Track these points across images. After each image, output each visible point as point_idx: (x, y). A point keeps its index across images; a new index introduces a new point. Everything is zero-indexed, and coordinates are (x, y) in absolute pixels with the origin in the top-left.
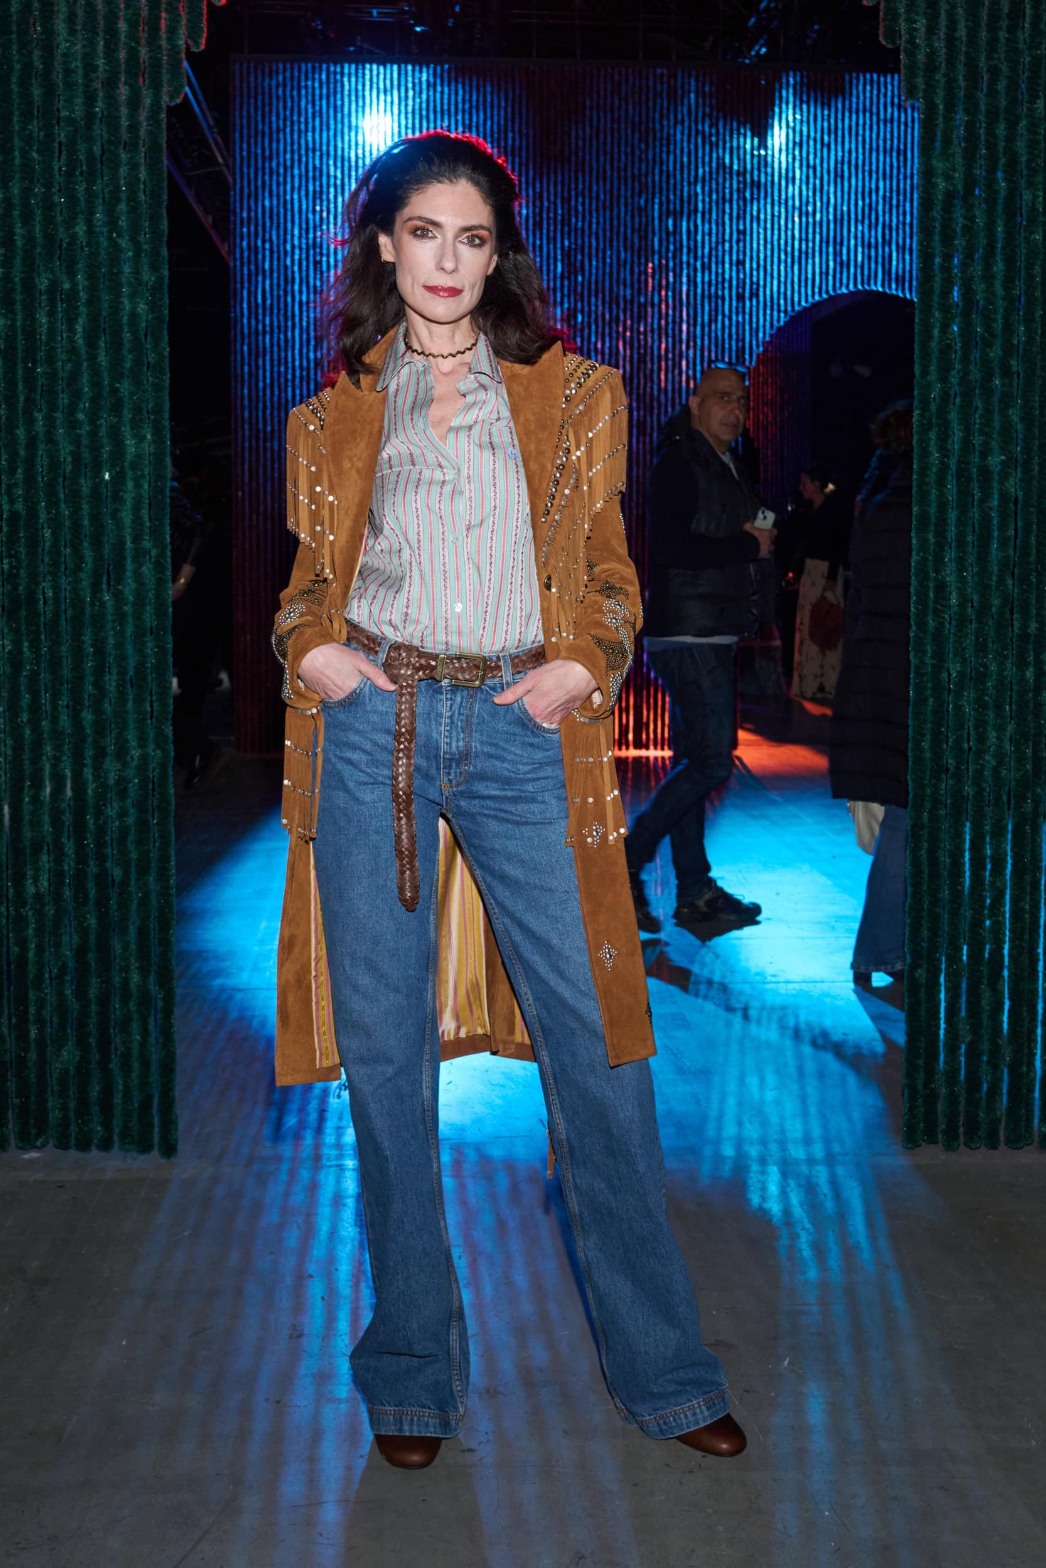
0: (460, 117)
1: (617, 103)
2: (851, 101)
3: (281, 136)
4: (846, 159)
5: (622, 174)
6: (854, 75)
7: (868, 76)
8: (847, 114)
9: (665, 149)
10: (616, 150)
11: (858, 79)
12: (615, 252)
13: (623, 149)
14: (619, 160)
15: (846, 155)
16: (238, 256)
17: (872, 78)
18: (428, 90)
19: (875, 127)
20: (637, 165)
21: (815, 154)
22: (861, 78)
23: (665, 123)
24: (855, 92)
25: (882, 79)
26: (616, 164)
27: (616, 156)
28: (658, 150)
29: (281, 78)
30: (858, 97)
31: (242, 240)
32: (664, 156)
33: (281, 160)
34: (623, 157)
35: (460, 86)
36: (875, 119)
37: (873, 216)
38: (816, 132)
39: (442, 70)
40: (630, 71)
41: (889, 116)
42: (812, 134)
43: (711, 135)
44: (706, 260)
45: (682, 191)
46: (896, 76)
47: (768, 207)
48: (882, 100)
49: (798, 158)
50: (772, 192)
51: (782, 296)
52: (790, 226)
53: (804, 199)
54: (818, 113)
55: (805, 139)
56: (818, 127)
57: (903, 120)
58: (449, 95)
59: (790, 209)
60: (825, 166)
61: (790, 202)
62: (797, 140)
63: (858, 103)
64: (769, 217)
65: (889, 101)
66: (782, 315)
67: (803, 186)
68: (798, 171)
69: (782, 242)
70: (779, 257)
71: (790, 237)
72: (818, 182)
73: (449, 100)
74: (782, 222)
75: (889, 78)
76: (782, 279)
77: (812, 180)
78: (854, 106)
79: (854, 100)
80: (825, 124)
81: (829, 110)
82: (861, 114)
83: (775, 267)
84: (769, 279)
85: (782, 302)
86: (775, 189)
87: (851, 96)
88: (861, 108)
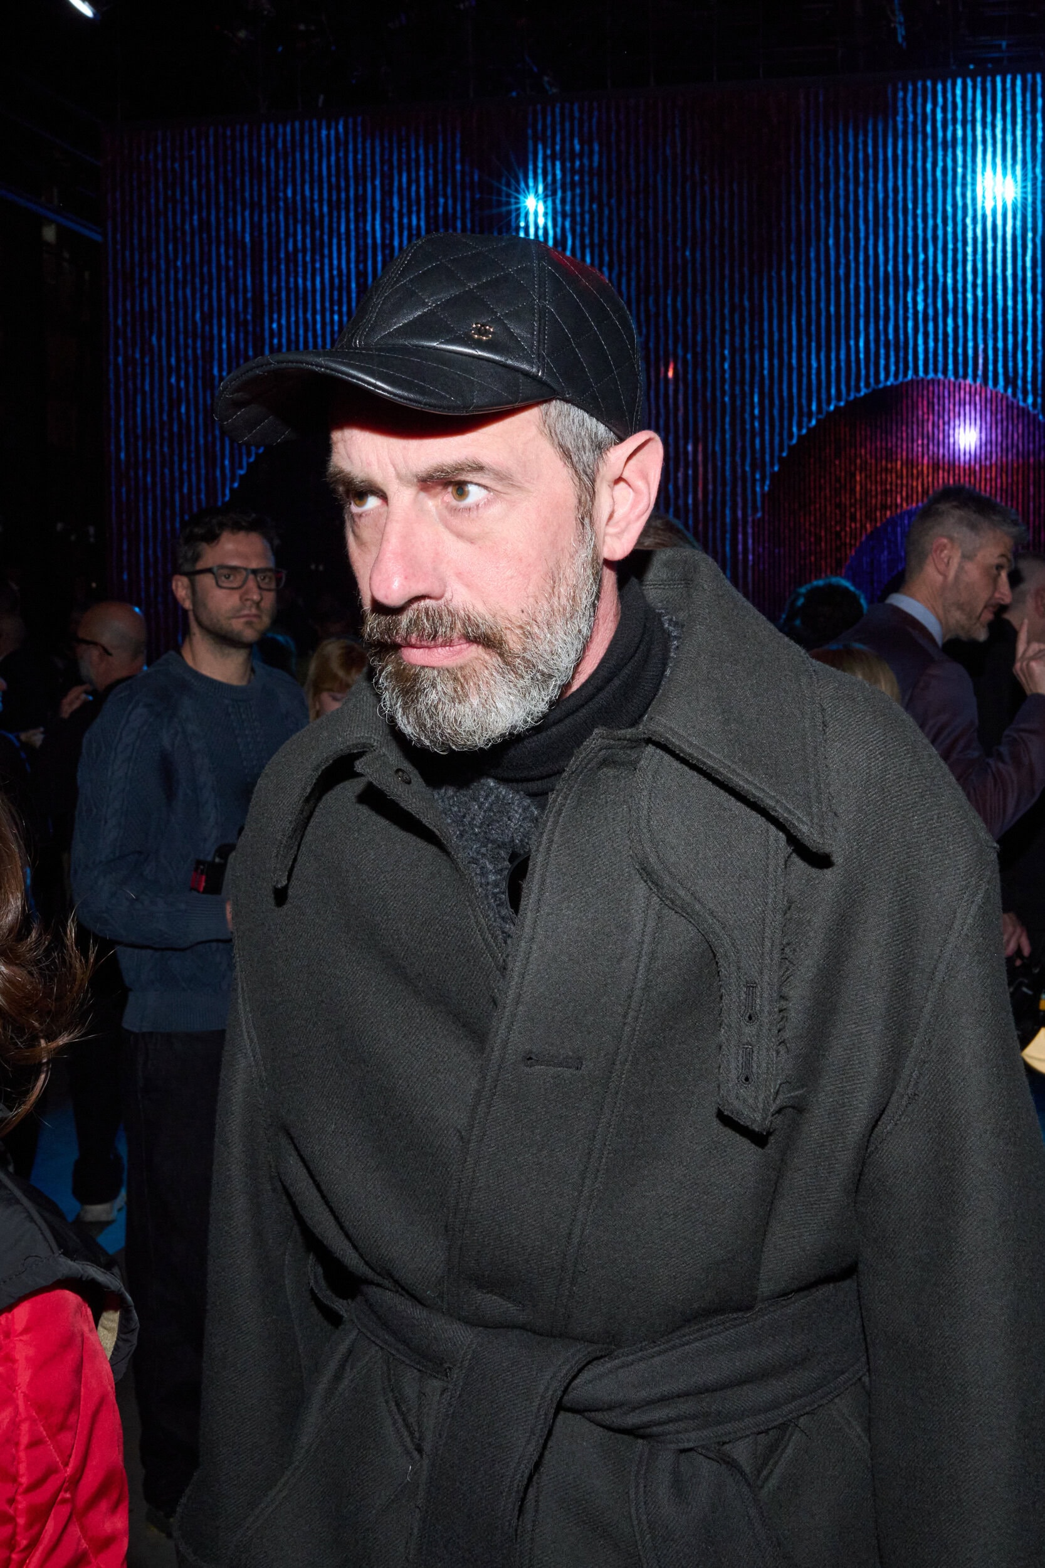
0: (378, 182)
1: (577, 147)
2: (895, 122)
3: (162, 220)
4: (890, 201)
5: (587, 241)
6: (900, 86)
7: (919, 85)
8: (890, 141)
9: (642, 204)
10: (578, 210)
11: (905, 89)
13: (587, 208)
15: (891, 194)
16: (111, 376)
17: (924, 87)
18: (338, 150)
19: (930, 153)
22: (910, 87)
23: (642, 169)
24: (901, 110)
25: (939, 87)
27: (578, 219)
28: (633, 208)
29: (159, 149)
30: (905, 116)
31: (116, 355)
32: (642, 214)
33: (162, 251)
34: (588, 219)
35: (377, 143)
36: (929, 143)
37: (930, 278)
38: (847, 167)
40: (595, 104)
42: (842, 170)
43: (703, 183)
44: (699, 349)
45: (666, 259)
46: (959, 82)
47: (784, 273)
48: (939, 116)
49: (823, 204)
50: (789, 253)
51: (804, 394)
52: (814, 298)
53: (832, 259)
54: (851, 140)
55: (832, 177)
56: (851, 159)
57: (970, 140)
58: (364, 155)
59: (813, 275)
60: (861, 212)
61: (813, 266)
62: (822, 180)
63: (905, 123)
64: (784, 287)
65: (949, 116)
66: (805, 419)
67: (831, 242)
68: (823, 222)
69: (804, 320)
70: (799, 340)
71: (813, 313)
72: (851, 235)
73: (364, 159)
74: (803, 293)
75: (949, 85)
76: (804, 370)
77: (842, 234)
78: (900, 127)
79: (899, 119)
80: (861, 156)
81: (866, 136)
82: (910, 137)
83: (794, 355)
84: (785, 372)
85: (804, 401)
86: (792, 248)
87: (895, 114)
88: (910, 130)
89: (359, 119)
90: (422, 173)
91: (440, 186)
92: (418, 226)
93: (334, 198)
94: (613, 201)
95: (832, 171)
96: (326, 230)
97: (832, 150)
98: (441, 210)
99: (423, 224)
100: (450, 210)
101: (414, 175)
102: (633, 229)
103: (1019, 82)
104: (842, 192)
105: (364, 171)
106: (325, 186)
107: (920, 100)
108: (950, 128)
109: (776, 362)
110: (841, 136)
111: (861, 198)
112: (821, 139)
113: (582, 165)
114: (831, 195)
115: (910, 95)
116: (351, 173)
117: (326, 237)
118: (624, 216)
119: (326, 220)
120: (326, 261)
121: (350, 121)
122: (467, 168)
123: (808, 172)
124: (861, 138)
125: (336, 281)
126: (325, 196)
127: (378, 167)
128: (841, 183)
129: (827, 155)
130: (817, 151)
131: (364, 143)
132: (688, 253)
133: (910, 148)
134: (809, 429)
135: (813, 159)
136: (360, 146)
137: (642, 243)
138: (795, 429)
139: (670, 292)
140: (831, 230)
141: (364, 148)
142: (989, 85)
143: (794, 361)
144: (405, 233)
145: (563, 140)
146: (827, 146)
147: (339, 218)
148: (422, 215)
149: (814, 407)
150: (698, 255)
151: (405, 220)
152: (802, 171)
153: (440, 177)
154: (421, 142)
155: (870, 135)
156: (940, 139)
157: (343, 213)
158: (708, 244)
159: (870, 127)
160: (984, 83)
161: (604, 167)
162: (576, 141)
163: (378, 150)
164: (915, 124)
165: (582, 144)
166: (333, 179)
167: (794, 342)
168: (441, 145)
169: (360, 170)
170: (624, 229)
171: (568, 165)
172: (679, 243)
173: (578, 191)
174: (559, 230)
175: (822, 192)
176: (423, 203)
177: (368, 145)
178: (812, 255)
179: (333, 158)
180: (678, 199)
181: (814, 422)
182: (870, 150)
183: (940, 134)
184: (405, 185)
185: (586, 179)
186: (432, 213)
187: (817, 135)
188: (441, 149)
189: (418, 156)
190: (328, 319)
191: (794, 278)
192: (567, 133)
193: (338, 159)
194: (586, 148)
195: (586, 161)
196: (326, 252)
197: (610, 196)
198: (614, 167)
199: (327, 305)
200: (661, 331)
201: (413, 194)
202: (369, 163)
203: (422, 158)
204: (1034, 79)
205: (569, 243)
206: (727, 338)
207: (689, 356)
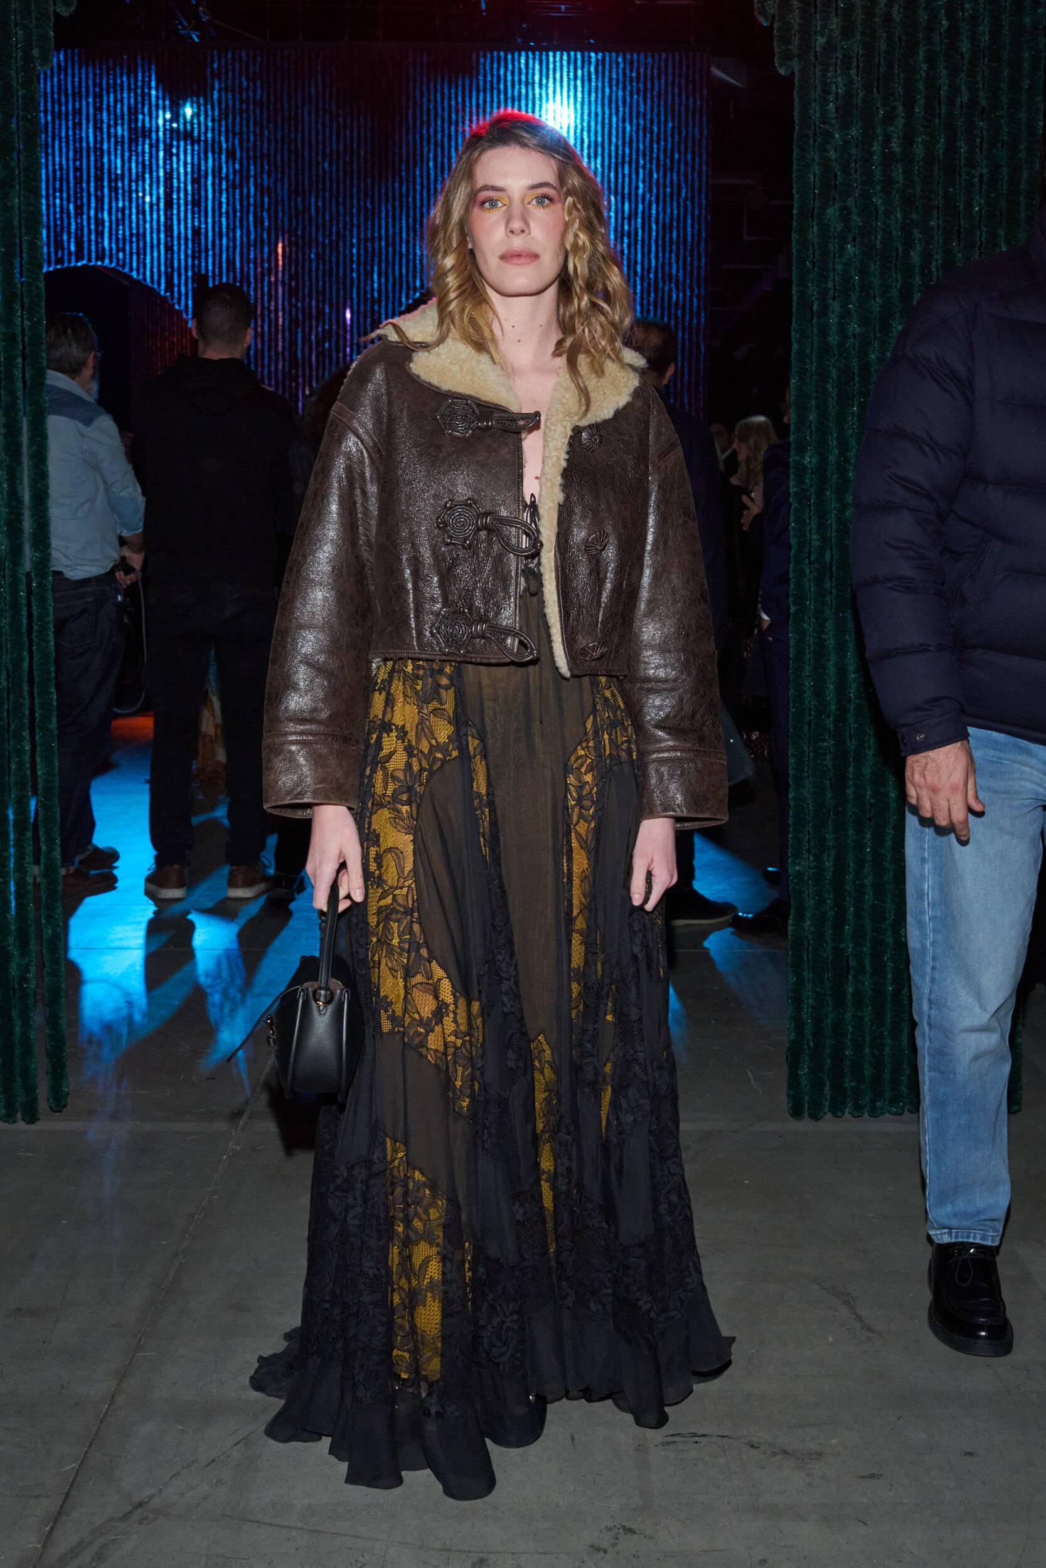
0: (90, 100)
1: (245, 83)
2: (478, 80)
5: (251, 154)
6: (481, 54)
7: (495, 54)
8: (474, 93)
9: (293, 129)
10: (245, 130)
11: (485, 57)
12: (245, 231)
13: (251, 129)
14: (248, 141)
17: (499, 56)
18: (59, 74)
20: (266, 145)
21: (443, 131)
22: (489, 55)
23: (293, 102)
24: (482, 71)
25: (509, 57)
26: (245, 145)
27: (245, 137)
28: (286, 131)
30: (485, 76)
32: (293, 136)
34: (252, 138)
35: (90, 70)
36: (502, 97)
38: (443, 110)
39: (73, 55)
40: (258, 52)
41: (516, 94)
42: (440, 112)
43: (338, 115)
44: (334, 238)
45: (310, 171)
46: (523, 54)
47: (397, 185)
48: (509, 78)
49: (425, 136)
50: (401, 171)
51: (411, 274)
52: (418, 204)
53: (432, 177)
54: (446, 91)
55: (432, 117)
56: (446, 105)
57: (530, 97)
58: (80, 78)
59: (418, 187)
60: (453, 144)
61: (418, 181)
62: (425, 118)
63: (485, 81)
64: (397, 195)
65: (516, 78)
66: (411, 292)
67: (431, 164)
68: (425, 149)
69: (411, 220)
70: (408, 235)
71: (418, 215)
72: (446, 160)
73: (80, 82)
74: (410, 200)
75: (516, 56)
76: (411, 257)
77: (439, 158)
78: (481, 83)
79: (481, 78)
80: (453, 103)
81: (457, 88)
82: (488, 91)
83: (404, 245)
84: (397, 257)
85: (411, 279)
86: (403, 167)
87: (478, 74)
88: (488, 86)
89: (76, 51)
90: (125, 95)
91: (140, 106)
92: (123, 136)
93: (56, 110)
94: (271, 125)
95: (432, 112)
96: (50, 134)
97: (432, 97)
98: (140, 124)
99: (126, 133)
100: (147, 125)
101: (119, 97)
102: (286, 146)
103: (565, 57)
104: (439, 129)
105: (80, 92)
106: (49, 100)
107: (495, 65)
108: (517, 87)
109: (390, 249)
110: (439, 87)
111: (453, 133)
112: (424, 89)
113: (248, 97)
114: (432, 130)
115: (488, 61)
116: (70, 92)
117: (50, 140)
118: (279, 137)
119: (50, 126)
120: (50, 158)
121: (69, 52)
122: (160, 95)
123: (414, 114)
124: (453, 91)
125: (58, 174)
126: (49, 108)
127: (91, 88)
128: (439, 122)
129: (429, 100)
130: (422, 97)
131: (80, 69)
132: (326, 165)
133: (488, 99)
134: (414, 300)
135: (419, 103)
136: (77, 72)
137: (293, 157)
138: (403, 299)
139: (313, 194)
140: (431, 155)
141: (80, 73)
142: (544, 58)
143: (404, 250)
144: (113, 140)
145: (234, 76)
146: (429, 93)
147: (60, 125)
148: (126, 127)
149: (418, 284)
150: (334, 168)
151: (112, 131)
152: (411, 112)
153: (139, 99)
154: (125, 71)
155: (460, 88)
156: (509, 95)
157: (63, 122)
158: (341, 161)
159: (460, 83)
160: (541, 56)
161: (265, 100)
162: (243, 79)
163: (91, 76)
164: (492, 81)
165: (248, 80)
166: (56, 96)
167: (404, 236)
168: (140, 74)
169: (77, 90)
170: (279, 146)
171: (237, 96)
172: (320, 159)
173: (245, 115)
174: (230, 144)
175: (425, 128)
176: (126, 117)
177: (83, 71)
178: (418, 173)
179: (55, 79)
180: (320, 127)
181: (418, 295)
182: (460, 99)
183: (510, 91)
184: (112, 104)
185: (251, 107)
186: (133, 126)
187: (421, 85)
188: (140, 78)
189: (122, 82)
190: (51, 202)
191: (404, 189)
192: (237, 73)
193: (59, 80)
194: (251, 84)
195: (251, 94)
196: (50, 151)
197: (269, 121)
198: (272, 99)
199: (51, 191)
200: (307, 223)
201: (119, 111)
202: (84, 85)
203: (126, 84)
204: (576, 55)
205: (238, 154)
206: (355, 230)
207: (327, 241)
